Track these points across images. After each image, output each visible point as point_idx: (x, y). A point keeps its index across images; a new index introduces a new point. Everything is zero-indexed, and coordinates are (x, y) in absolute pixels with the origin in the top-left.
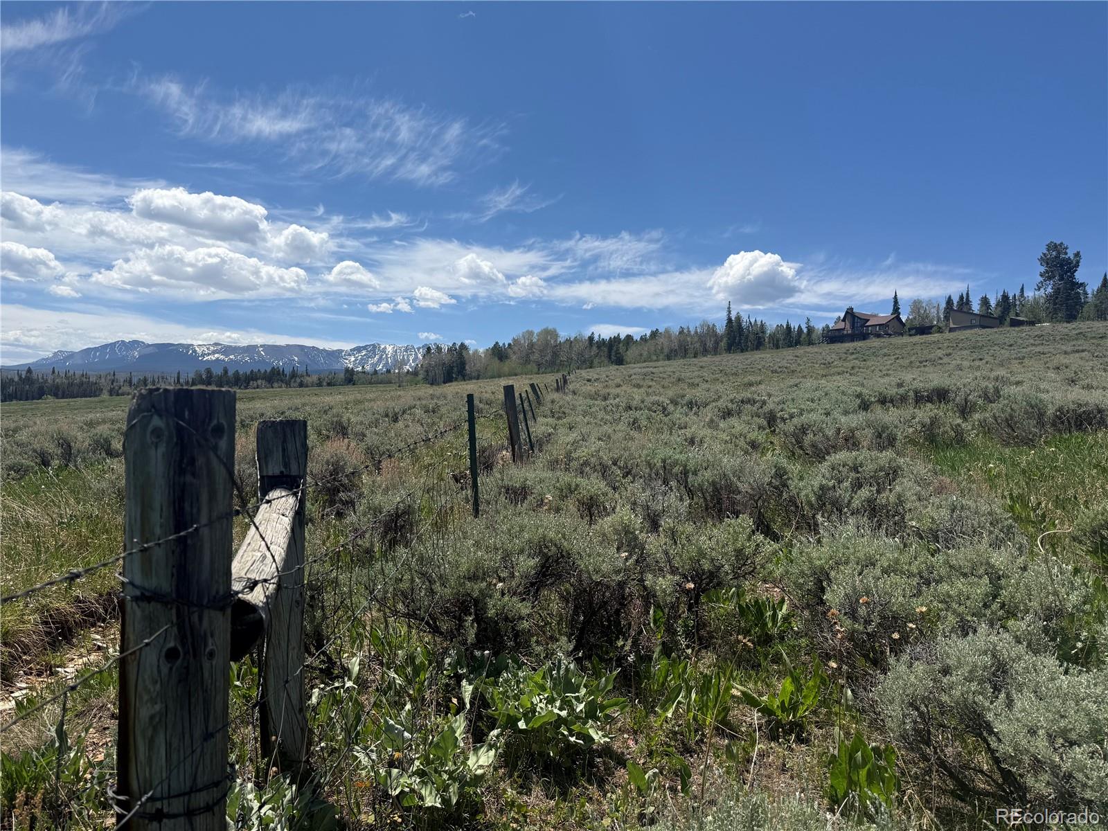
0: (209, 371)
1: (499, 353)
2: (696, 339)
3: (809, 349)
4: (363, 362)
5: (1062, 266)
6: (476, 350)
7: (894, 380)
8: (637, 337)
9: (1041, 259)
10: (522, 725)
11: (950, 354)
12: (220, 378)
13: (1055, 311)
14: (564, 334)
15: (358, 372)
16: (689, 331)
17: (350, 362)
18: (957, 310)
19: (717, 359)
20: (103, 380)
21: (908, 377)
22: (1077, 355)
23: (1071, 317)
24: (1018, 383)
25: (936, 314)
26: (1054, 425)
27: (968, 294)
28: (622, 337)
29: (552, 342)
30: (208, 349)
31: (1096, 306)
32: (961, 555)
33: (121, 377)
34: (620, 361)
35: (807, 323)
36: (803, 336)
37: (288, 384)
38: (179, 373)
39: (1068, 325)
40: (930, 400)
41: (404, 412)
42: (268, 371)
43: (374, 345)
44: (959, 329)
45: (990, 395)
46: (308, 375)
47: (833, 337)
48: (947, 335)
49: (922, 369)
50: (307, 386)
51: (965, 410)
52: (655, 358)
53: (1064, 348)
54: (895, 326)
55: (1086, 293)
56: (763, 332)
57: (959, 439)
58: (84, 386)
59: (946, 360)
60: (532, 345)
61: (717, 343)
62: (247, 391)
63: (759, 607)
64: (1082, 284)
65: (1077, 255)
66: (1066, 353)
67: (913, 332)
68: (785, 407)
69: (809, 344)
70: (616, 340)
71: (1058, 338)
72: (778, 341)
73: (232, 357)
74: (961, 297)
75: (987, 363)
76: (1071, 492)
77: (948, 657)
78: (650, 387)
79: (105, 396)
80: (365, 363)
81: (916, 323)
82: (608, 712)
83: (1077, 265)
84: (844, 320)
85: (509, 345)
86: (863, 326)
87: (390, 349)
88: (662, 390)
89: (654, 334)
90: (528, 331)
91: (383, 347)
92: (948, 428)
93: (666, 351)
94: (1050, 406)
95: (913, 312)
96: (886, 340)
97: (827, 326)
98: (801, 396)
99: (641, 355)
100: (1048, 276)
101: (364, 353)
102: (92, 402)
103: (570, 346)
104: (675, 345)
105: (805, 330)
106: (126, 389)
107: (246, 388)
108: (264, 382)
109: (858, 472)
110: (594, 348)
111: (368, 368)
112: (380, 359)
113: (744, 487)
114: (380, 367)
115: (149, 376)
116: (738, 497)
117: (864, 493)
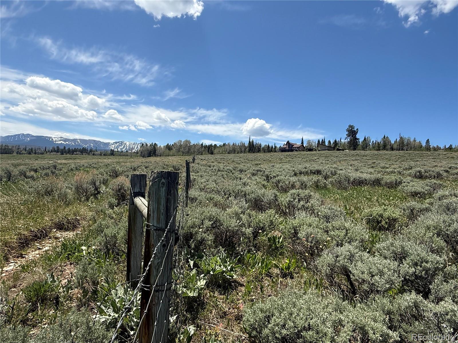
0: (58, 147)
1: (169, 147)
2: (238, 147)
3: (275, 153)
4: (117, 148)
5: (353, 132)
6: (160, 146)
7: (304, 166)
8: (218, 145)
9: (347, 130)
10: (212, 273)
11: (319, 158)
12: (62, 150)
13: (350, 147)
14: (193, 143)
15: (115, 151)
16: (236, 144)
17: (112, 147)
18: (321, 144)
19: (245, 155)
20: (14, 148)
21: (308, 165)
22: (356, 161)
23: (355, 149)
24: (341, 170)
25: (314, 145)
26: (352, 183)
27: (324, 139)
28: (213, 145)
29: (188, 145)
30: (58, 139)
31: (362, 146)
32: (336, 223)
33: (22, 147)
34: (212, 153)
35: (274, 145)
36: (273, 149)
37: (89, 154)
38: (46, 147)
39: (354, 151)
40: (314, 173)
41: (138, 167)
42: (81, 148)
43: (122, 142)
44: (321, 150)
45: (333, 173)
46: (96, 151)
47: (283, 150)
48: (318, 152)
49: (311, 163)
50: (96, 155)
51: (326, 177)
52: (224, 153)
53: (352, 159)
54: (302, 148)
55: (359, 142)
56: (261, 147)
57: (325, 187)
58: (6, 150)
59: (317, 160)
60: (181, 145)
61: (245, 149)
62: (73, 155)
63: (274, 238)
64: (358, 139)
65: (357, 129)
66: (353, 160)
67: (307, 150)
68: (271, 173)
69: (275, 152)
70: (211, 145)
71: (351, 155)
72: (265, 150)
73: (67, 143)
74: (322, 140)
75: (330, 162)
76: (359, 205)
77: (338, 252)
78: (224, 163)
79: (15, 154)
80: (118, 148)
81: (309, 148)
82: (236, 269)
83: (357, 133)
84: (286, 145)
85: (173, 145)
86: (292, 147)
87: (128, 144)
88: (228, 164)
89: (224, 145)
90: (180, 140)
91: (125, 142)
92: (322, 183)
93: (228, 151)
94: (352, 178)
95: (307, 144)
96: (299, 152)
97: (281, 146)
98: (276, 170)
99: (219, 151)
100: (348, 135)
101: (118, 144)
102: (9, 156)
103: (195, 146)
104: (231, 149)
105: (274, 147)
106: (24, 152)
107: (72, 154)
108: (79, 153)
109: (299, 196)
110: (203, 148)
111: (119, 150)
112: (124, 147)
113: (265, 200)
114: (124, 150)
115: (33, 147)
116: (263, 203)
117: (302, 203)
